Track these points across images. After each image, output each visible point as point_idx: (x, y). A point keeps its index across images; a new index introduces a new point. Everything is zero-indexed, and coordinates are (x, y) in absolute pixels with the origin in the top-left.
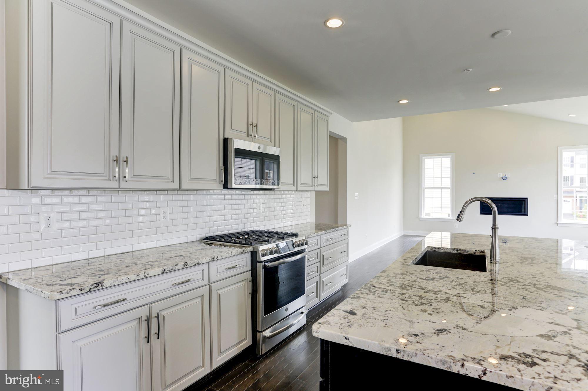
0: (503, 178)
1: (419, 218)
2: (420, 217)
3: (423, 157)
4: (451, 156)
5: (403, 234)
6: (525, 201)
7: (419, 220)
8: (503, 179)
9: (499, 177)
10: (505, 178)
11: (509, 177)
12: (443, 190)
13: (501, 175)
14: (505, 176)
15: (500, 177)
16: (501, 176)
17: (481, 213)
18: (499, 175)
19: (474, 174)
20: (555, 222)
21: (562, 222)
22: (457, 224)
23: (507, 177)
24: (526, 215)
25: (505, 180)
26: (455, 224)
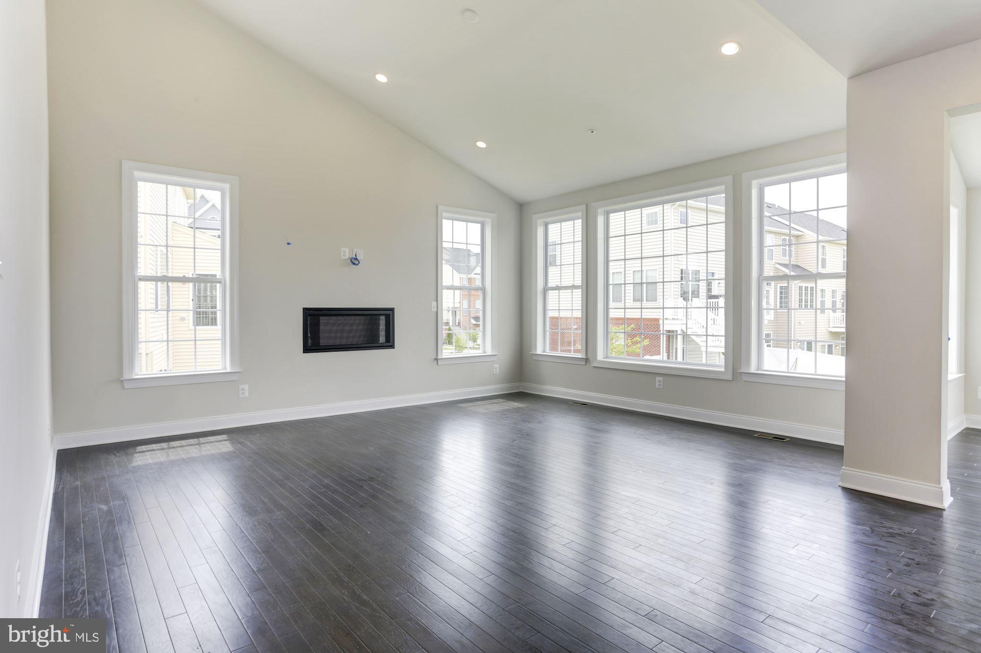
1: (122, 381)
2: (126, 376)
3: (136, 174)
4: (226, 185)
6: (389, 315)
7: (123, 387)
8: (353, 263)
9: (343, 257)
10: (354, 261)
11: (362, 260)
13: (347, 254)
14: (354, 256)
15: (345, 258)
17: (306, 350)
18: (342, 253)
19: (288, 244)
20: (434, 358)
21: (444, 357)
22: (246, 387)
23: (358, 258)
24: (392, 346)
25: (357, 265)
26: (241, 386)
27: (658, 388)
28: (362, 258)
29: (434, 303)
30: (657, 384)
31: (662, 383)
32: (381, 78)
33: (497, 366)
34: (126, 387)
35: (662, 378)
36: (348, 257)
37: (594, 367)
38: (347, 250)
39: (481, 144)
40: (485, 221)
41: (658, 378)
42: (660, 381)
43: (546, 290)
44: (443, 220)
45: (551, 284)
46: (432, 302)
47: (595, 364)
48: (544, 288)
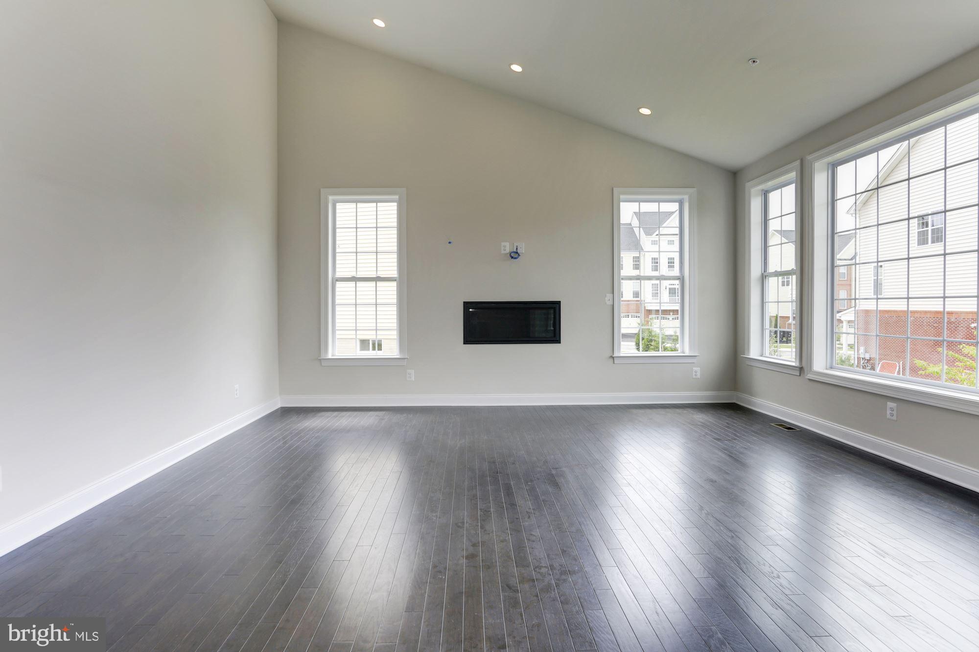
0: (512, 255)
1: (320, 360)
2: (323, 357)
3: (331, 198)
4: (397, 197)
5: (279, 406)
6: (554, 309)
7: (321, 364)
8: (512, 257)
9: (503, 252)
10: (514, 255)
11: (523, 253)
12: (379, 284)
13: (507, 248)
14: (515, 250)
15: (505, 252)
16: (508, 250)
17: (466, 341)
18: (502, 248)
19: (450, 243)
20: (610, 355)
21: (622, 355)
22: (412, 372)
23: (519, 252)
24: (557, 341)
25: (515, 258)
26: (409, 371)
27: (889, 419)
28: (524, 252)
29: (609, 296)
30: (888, 412)
31: (895, 413)
32: (517, 68)
33: (698, 369)
34: (323, 365)
35: (895, 405)
36: (508, 252)
37: (809, 380)
38: (507, 244)
39: (645, 111)
40: (683, 199)
41: (891, 404)
42: (892, 409)
43: (764, 277)
44: (621, 203)
45: (771, 269)
46: (607, 295)
47: (810, 376)
48: (762, 274)
